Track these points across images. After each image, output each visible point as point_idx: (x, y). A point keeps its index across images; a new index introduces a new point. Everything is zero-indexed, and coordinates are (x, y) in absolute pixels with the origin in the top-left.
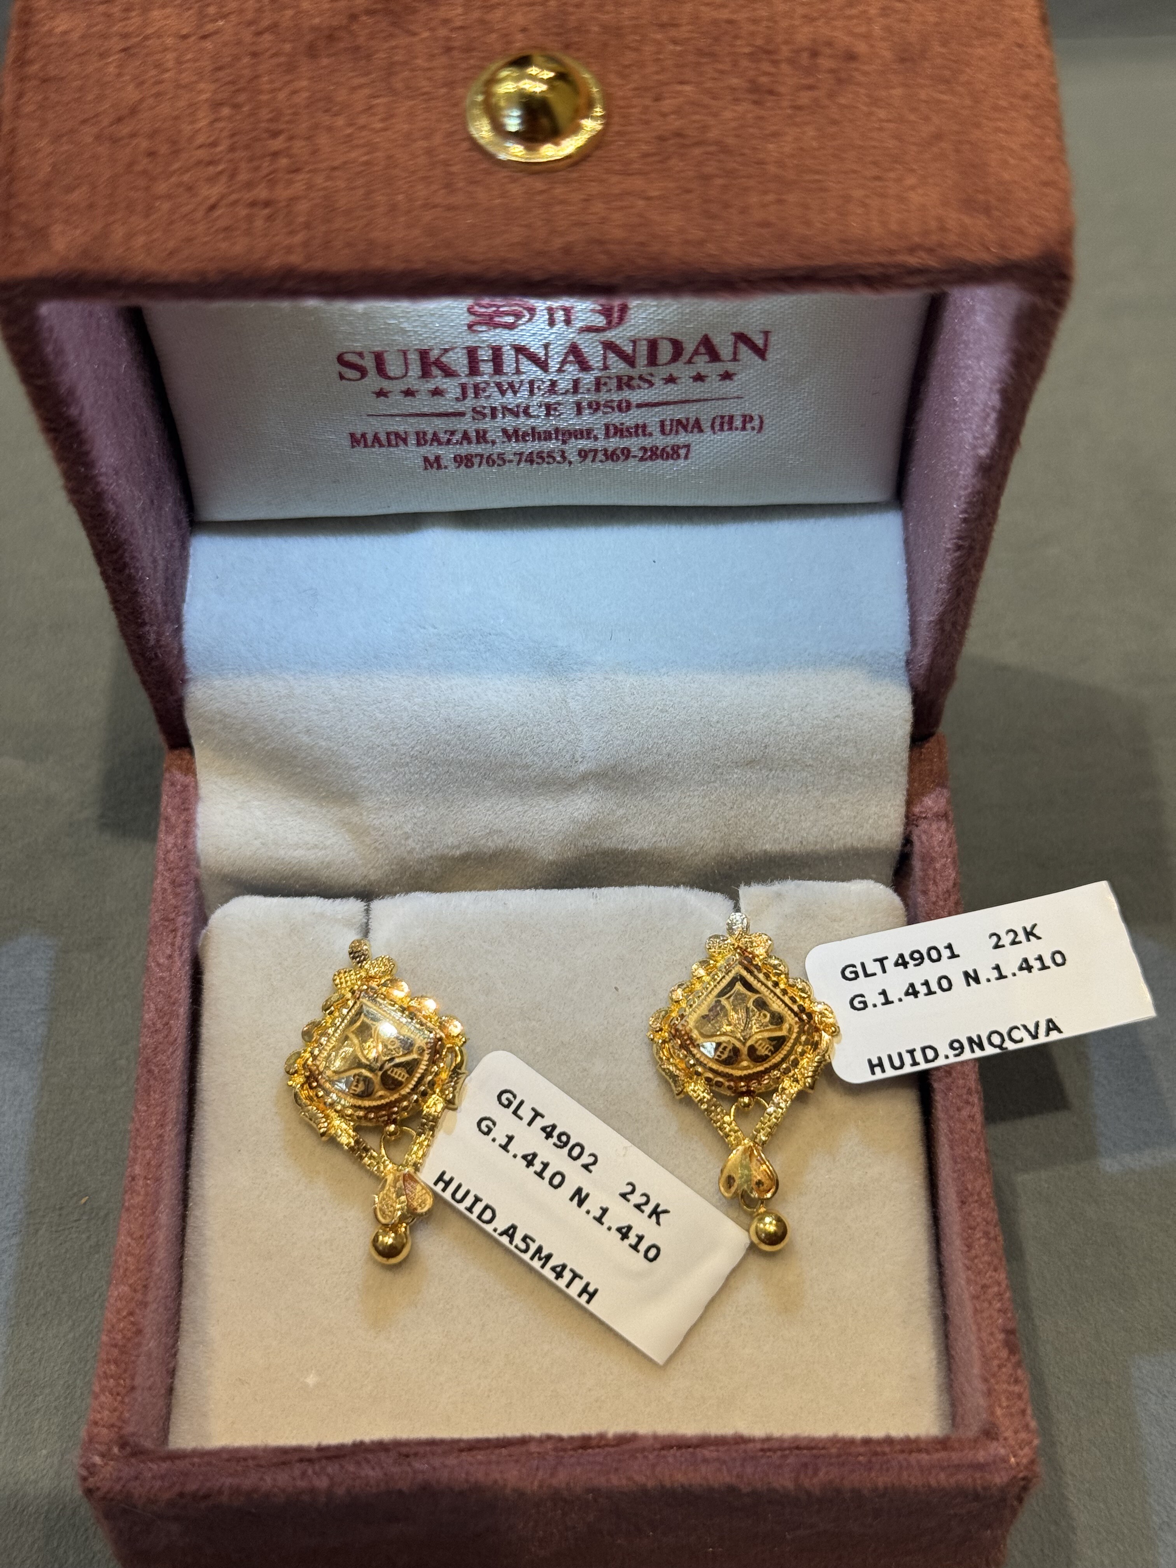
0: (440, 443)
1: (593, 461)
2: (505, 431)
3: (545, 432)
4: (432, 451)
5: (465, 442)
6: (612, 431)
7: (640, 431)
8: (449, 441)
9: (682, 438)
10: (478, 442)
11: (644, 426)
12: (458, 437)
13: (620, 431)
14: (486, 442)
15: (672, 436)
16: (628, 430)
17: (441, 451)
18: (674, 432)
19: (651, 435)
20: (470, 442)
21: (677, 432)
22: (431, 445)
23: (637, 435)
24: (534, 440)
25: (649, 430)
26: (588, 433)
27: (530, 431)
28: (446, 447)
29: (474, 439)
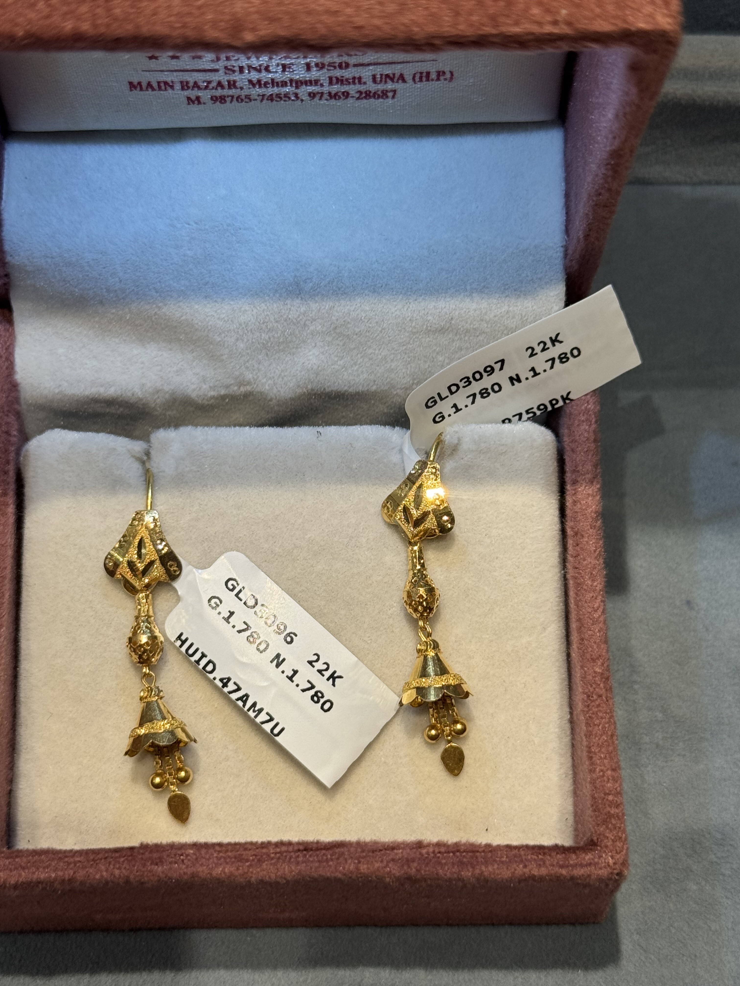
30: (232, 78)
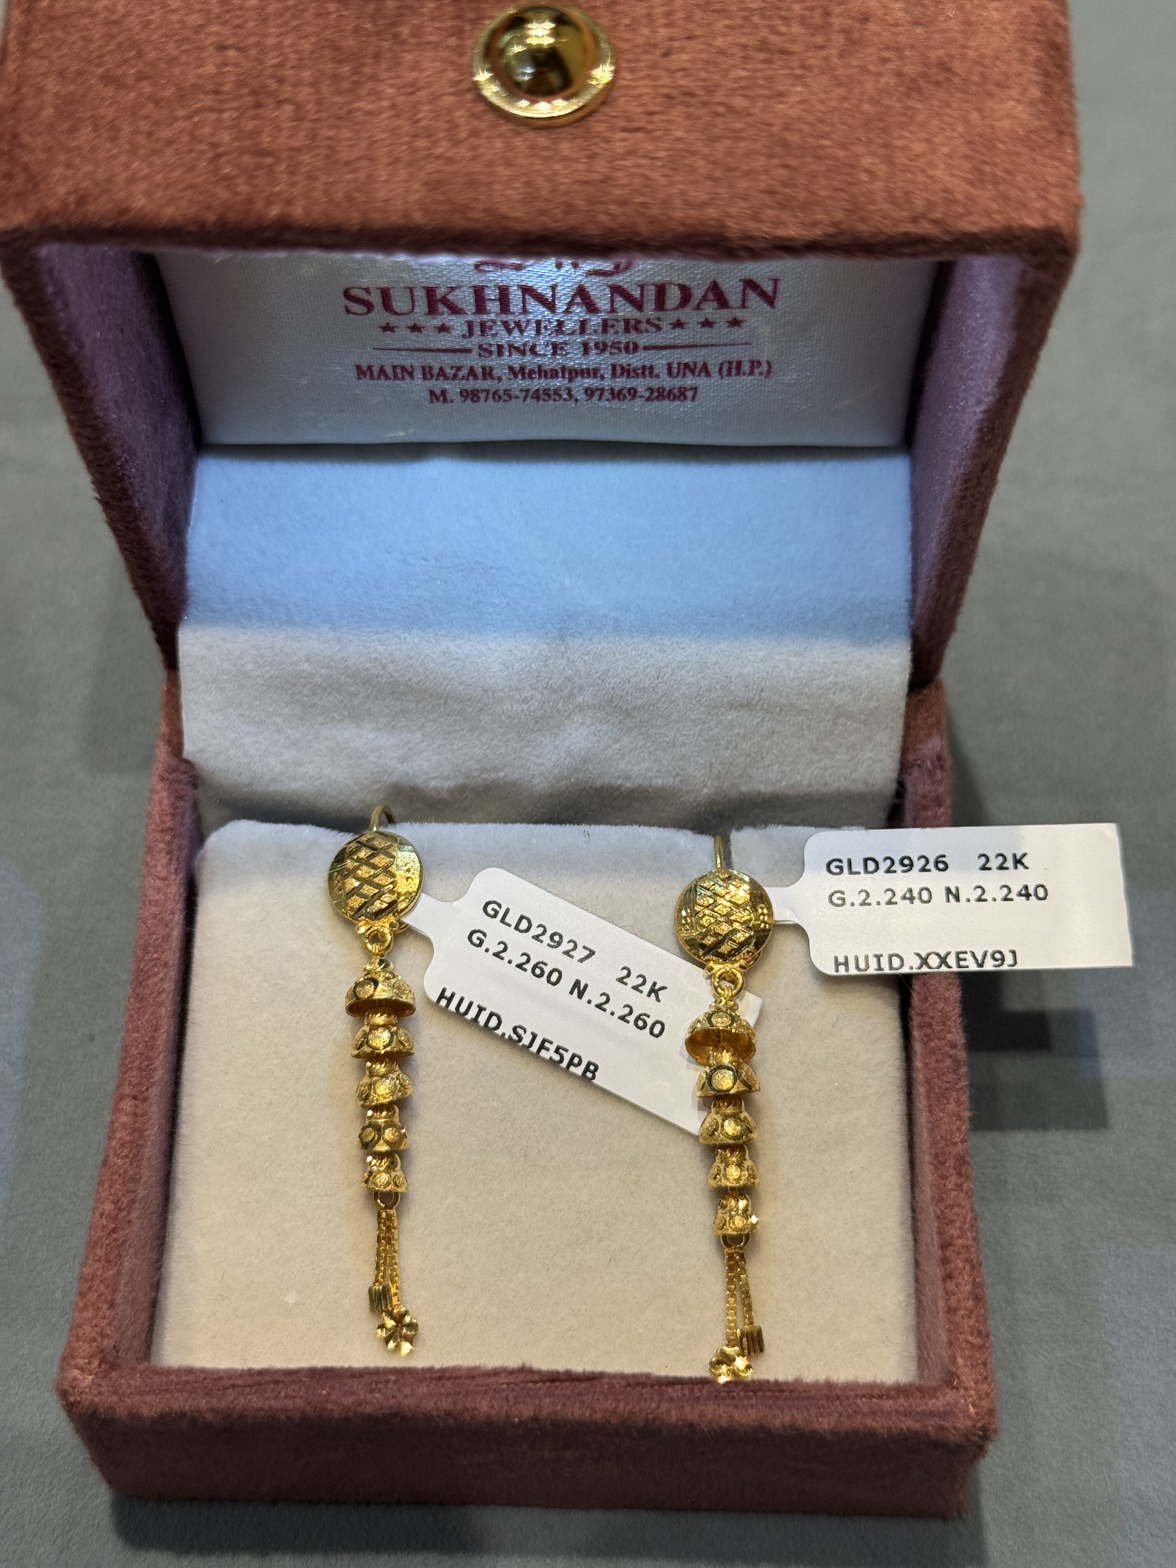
0: (446, 377)
1: (600, 399)
2: (511, 369)
3: (552, 370)
4: (438, 385)
5: (471, 378)
6: (619, 371)
7: (647, 372)
8: (455, 376)
9: (689, 381)
10: (484, 378)
11: (651, 368)
12: (464, 372)
13: (626, 371)
14: (492, 378)
15: (679, 379)
16: (635, 370)
17: (447, 385)
18: (681, 375)
19: (658, 376)
20: (475, 377)
21: (684, 375)
22: (437, 379)
23: (644, 375)
24: (540, 377)
25: (656, 371)
26: (594, 372)
28: (453, 382)
29: (480, 375)
30: (488, 363)
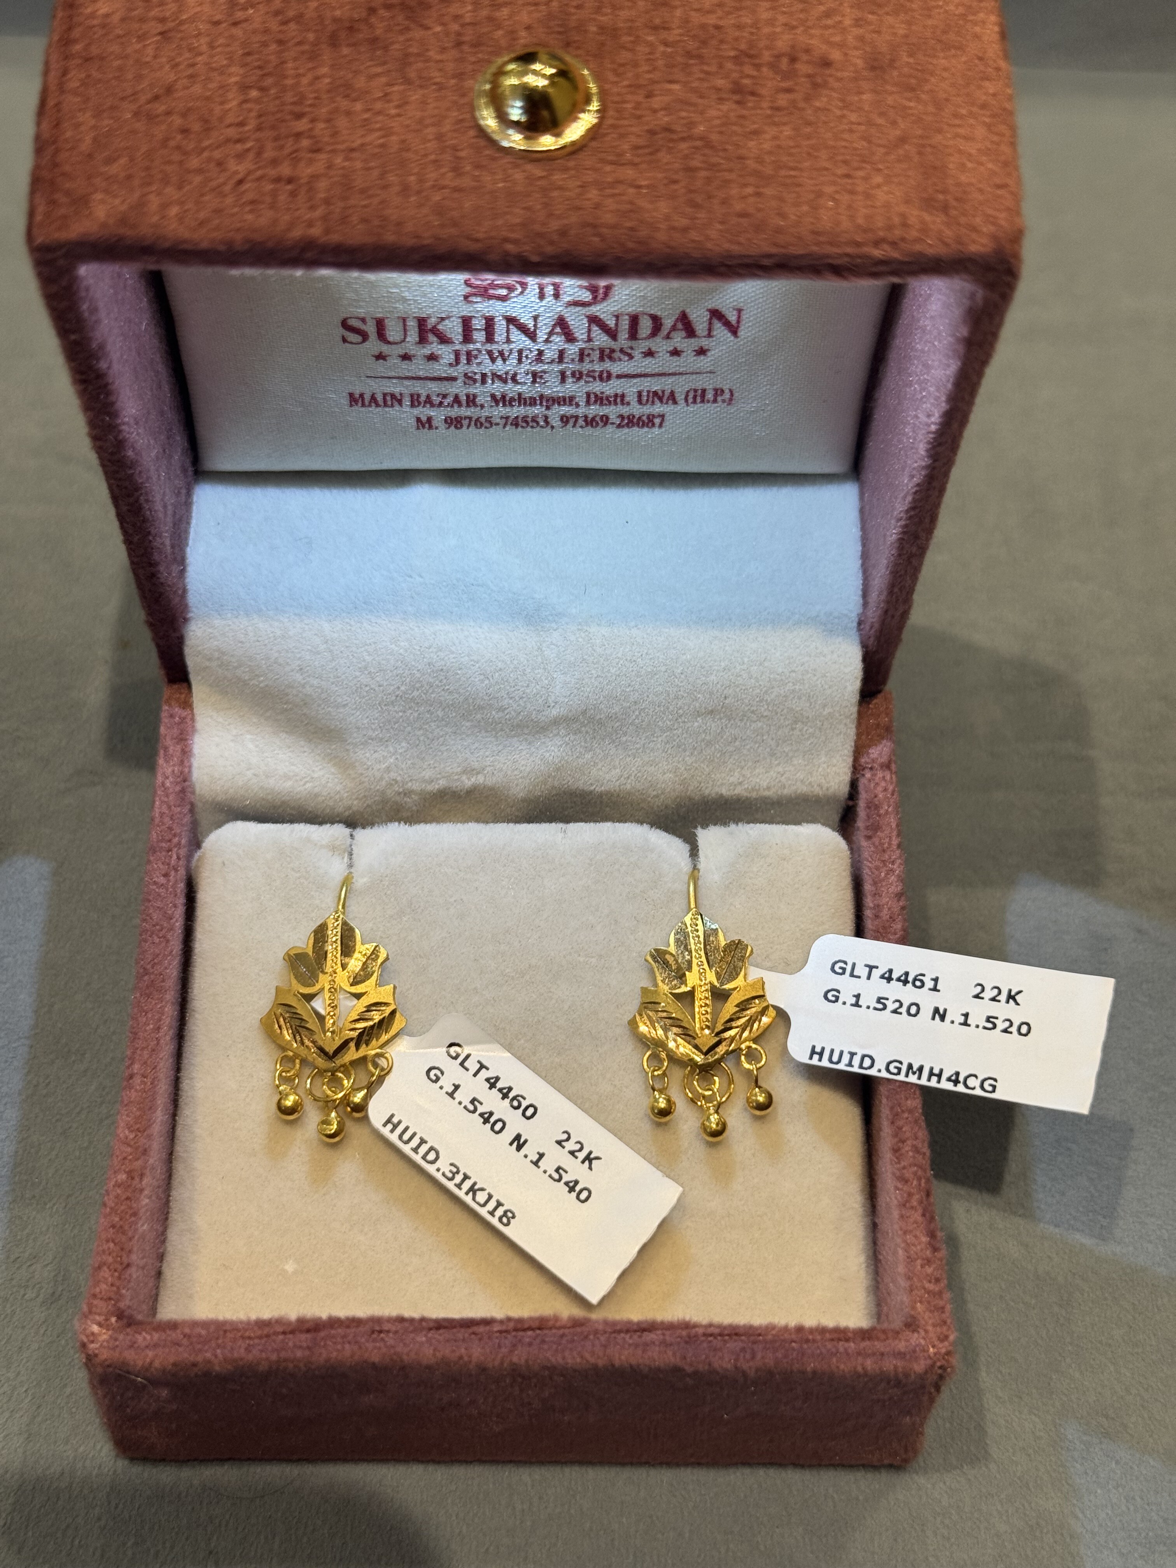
0: (432, 405)
1: (574, 426)
2: (493, 396)
3: (530, 398)
4: (424, 412)
5: (456, 406)
6: (593, 399)
7: (619, 400)
8: (441, 404)
9: (658, 408)
10: (468, 406)
11: (623, 396)
12: (450, 399)
13: (600, 399)
14: (475, 405)
15: (648, 406)
16: (607, 398)
17: (432, 413)
18: (650, 402)
19: (628, 404)
20: (460, 404)
21: (653, 403)
22: (424, 406)
23: (616, 404)
24: (520, 405)
25: (627, 399)
26: (570, 400)
27: (516, 397)
28: (438, 409)
29: (464, 403)
30: (472, 390)
